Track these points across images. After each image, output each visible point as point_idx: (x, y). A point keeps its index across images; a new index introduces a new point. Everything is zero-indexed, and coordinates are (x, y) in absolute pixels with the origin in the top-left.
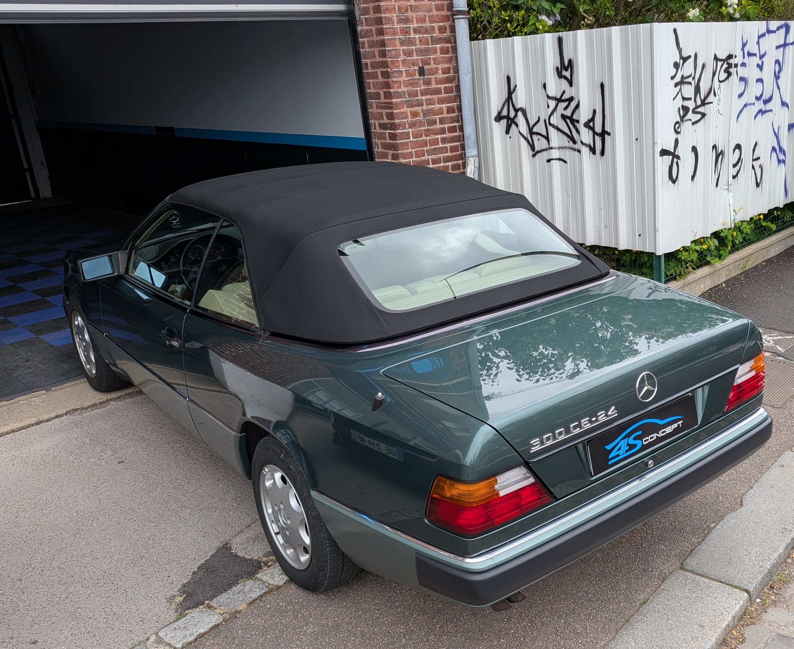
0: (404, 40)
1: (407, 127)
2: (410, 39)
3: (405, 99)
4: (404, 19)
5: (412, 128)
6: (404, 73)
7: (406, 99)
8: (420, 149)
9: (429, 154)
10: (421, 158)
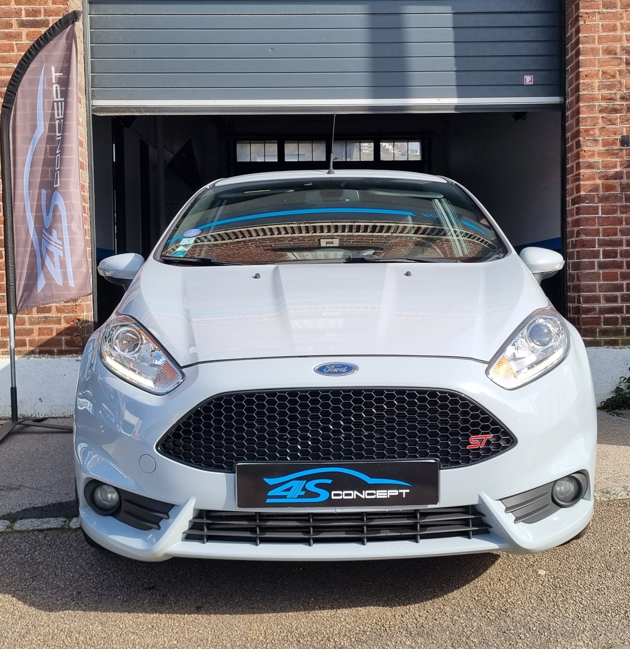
0: (606, 107)
1: (596, 200)
2: (615, 106)
3: (597, 170)
4: (609, 85)
5: (603, 202)
6: (600, 142)
7: (599, 171)
8: (611, 227)
9: (623, 234)
10: (610, 237)
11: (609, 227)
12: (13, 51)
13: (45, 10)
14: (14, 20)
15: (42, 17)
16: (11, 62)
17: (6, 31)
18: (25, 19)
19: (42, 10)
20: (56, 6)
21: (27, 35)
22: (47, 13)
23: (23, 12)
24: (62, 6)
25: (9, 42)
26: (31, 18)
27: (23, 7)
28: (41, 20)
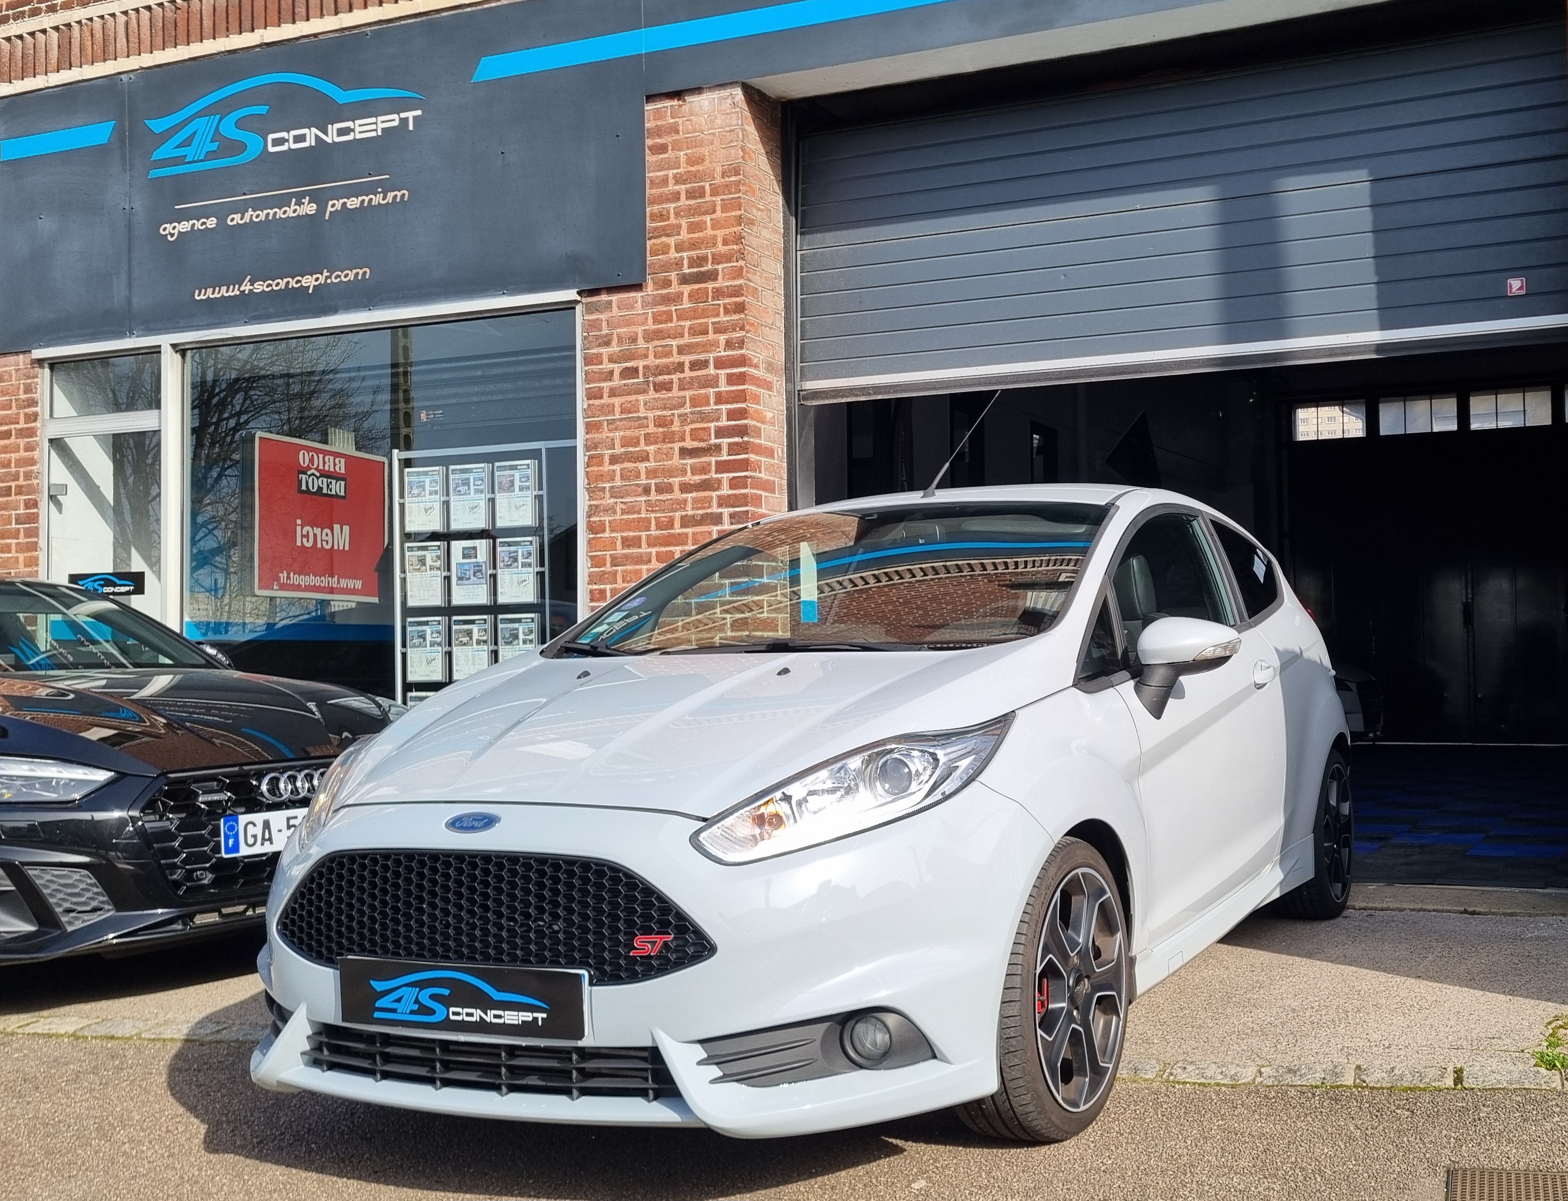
12: (671, 321)
13: (713, 255)
14: (673, 276)
15: (710, 267)
16: (669, 337)
17: (664, 292)
18: (687, 271)
19: (710, 257)
20: (728, 247)
21: (690, 296)
22: (717, 259)
23: (686, 262)
24: (735, 247)
25: (667, 308)
26: (695, 270)
27: (685, 254)
28: (708, 271)
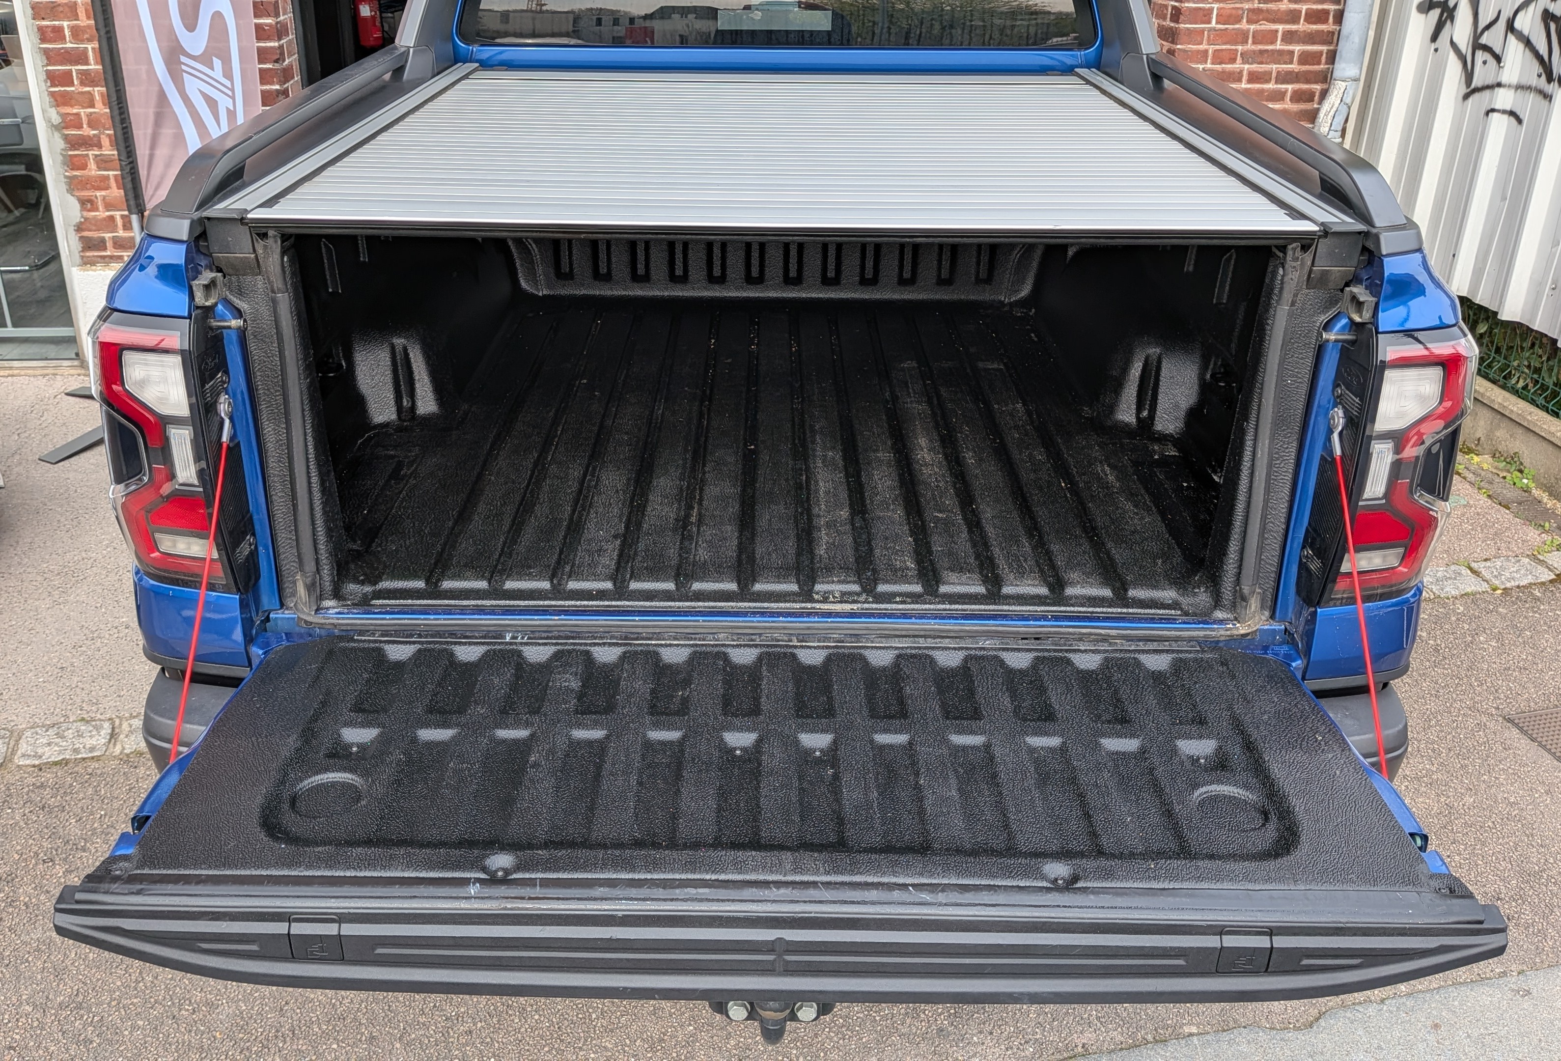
8: (1228, 47)
9: (1244, 62)
10: (1224, 66)
11: (1224, 47)
